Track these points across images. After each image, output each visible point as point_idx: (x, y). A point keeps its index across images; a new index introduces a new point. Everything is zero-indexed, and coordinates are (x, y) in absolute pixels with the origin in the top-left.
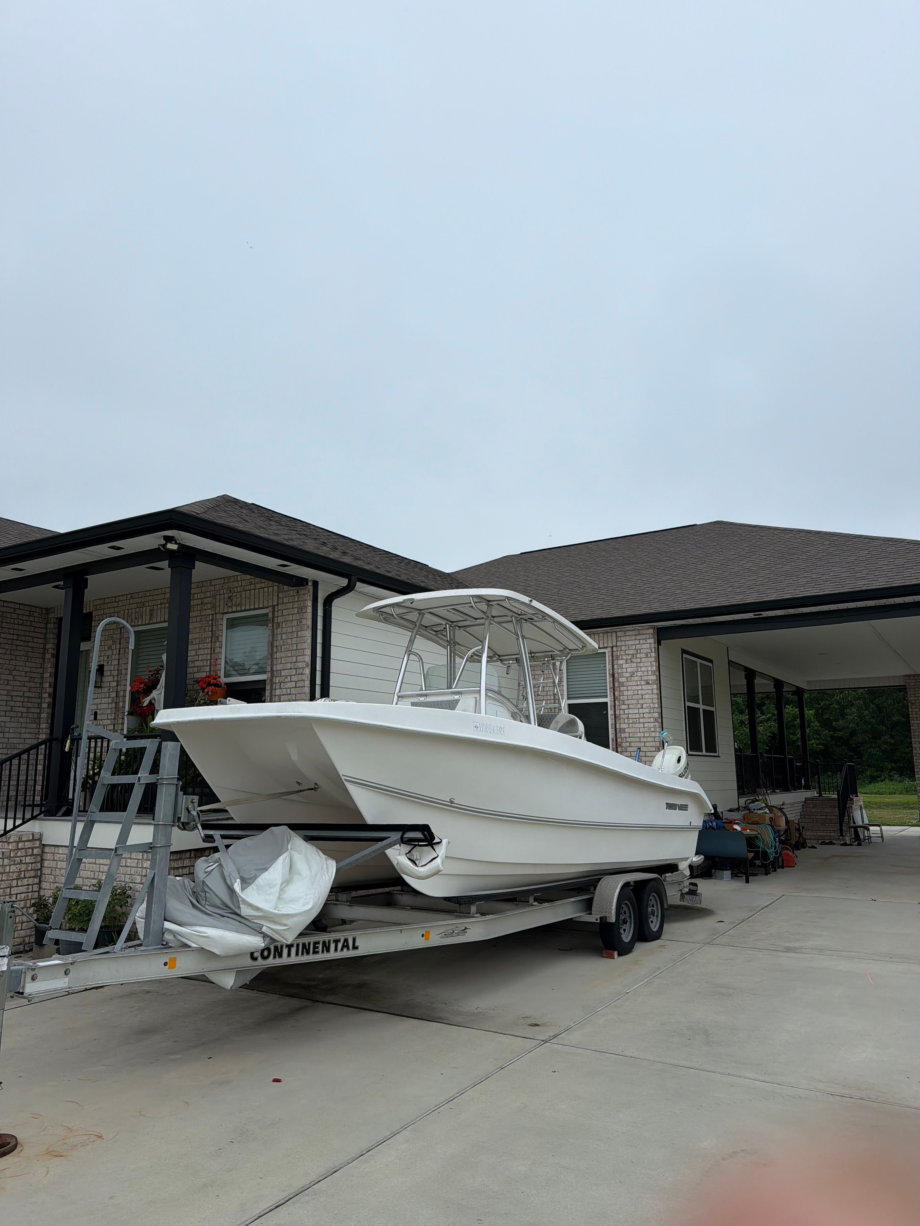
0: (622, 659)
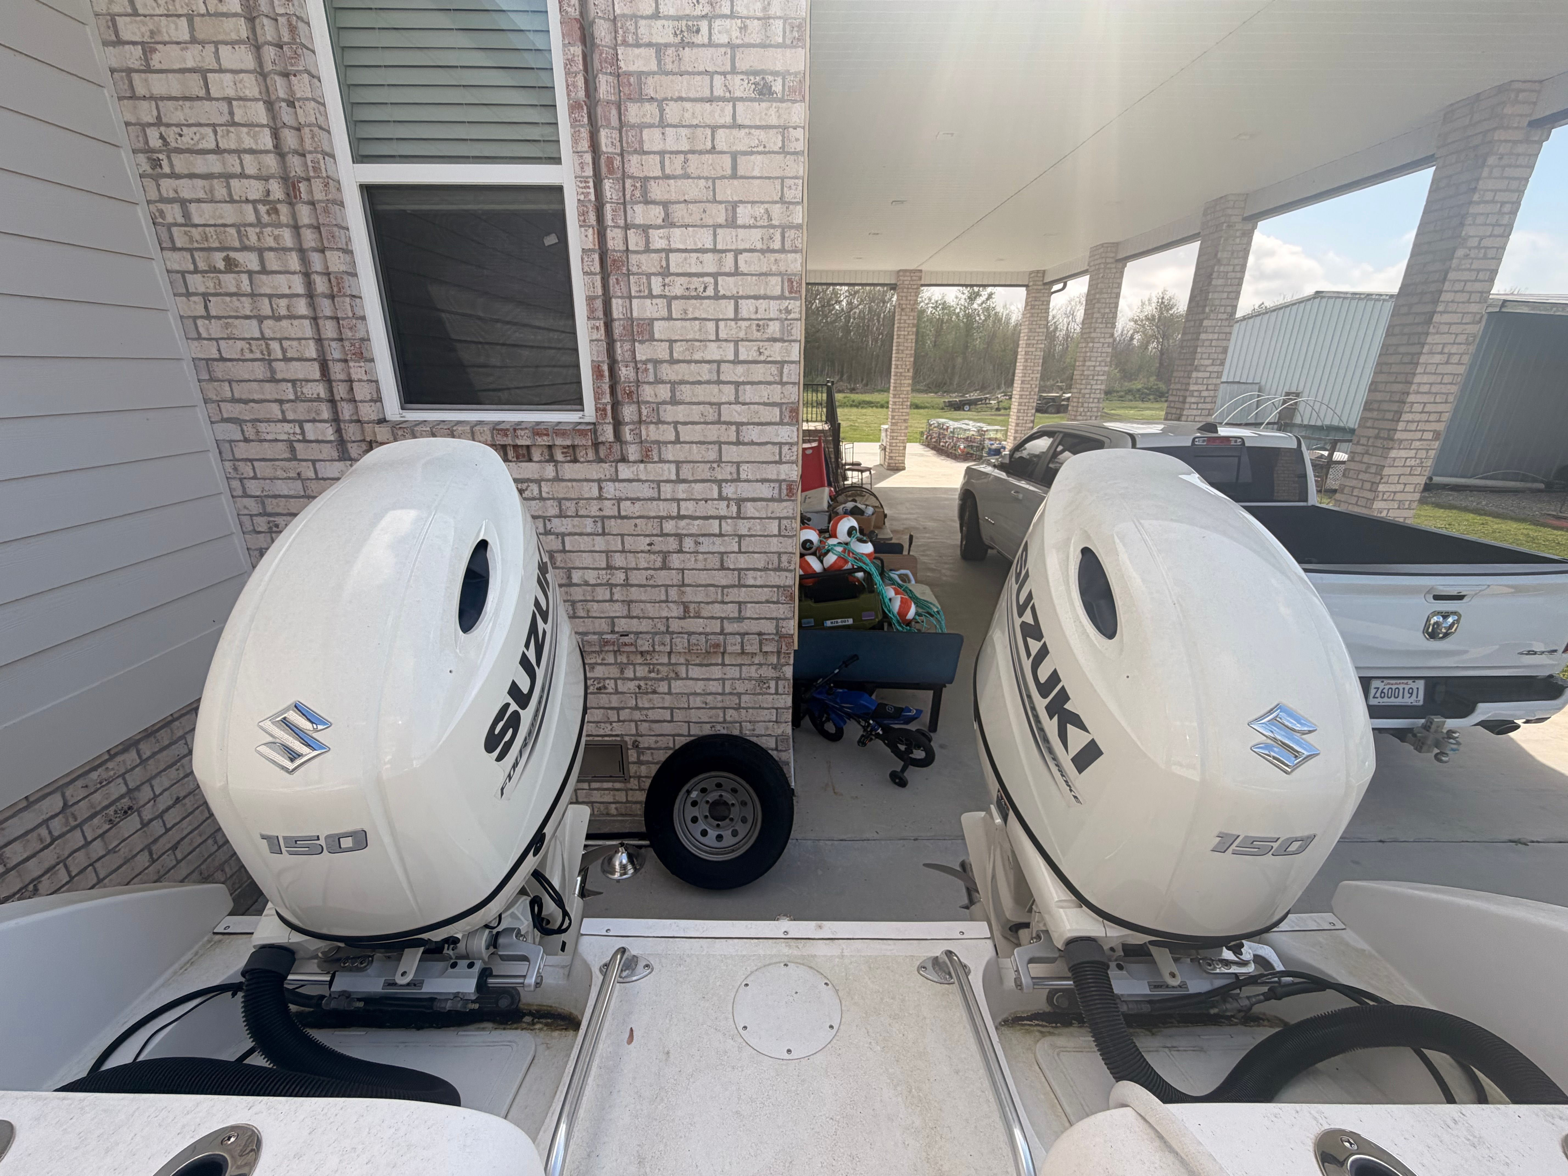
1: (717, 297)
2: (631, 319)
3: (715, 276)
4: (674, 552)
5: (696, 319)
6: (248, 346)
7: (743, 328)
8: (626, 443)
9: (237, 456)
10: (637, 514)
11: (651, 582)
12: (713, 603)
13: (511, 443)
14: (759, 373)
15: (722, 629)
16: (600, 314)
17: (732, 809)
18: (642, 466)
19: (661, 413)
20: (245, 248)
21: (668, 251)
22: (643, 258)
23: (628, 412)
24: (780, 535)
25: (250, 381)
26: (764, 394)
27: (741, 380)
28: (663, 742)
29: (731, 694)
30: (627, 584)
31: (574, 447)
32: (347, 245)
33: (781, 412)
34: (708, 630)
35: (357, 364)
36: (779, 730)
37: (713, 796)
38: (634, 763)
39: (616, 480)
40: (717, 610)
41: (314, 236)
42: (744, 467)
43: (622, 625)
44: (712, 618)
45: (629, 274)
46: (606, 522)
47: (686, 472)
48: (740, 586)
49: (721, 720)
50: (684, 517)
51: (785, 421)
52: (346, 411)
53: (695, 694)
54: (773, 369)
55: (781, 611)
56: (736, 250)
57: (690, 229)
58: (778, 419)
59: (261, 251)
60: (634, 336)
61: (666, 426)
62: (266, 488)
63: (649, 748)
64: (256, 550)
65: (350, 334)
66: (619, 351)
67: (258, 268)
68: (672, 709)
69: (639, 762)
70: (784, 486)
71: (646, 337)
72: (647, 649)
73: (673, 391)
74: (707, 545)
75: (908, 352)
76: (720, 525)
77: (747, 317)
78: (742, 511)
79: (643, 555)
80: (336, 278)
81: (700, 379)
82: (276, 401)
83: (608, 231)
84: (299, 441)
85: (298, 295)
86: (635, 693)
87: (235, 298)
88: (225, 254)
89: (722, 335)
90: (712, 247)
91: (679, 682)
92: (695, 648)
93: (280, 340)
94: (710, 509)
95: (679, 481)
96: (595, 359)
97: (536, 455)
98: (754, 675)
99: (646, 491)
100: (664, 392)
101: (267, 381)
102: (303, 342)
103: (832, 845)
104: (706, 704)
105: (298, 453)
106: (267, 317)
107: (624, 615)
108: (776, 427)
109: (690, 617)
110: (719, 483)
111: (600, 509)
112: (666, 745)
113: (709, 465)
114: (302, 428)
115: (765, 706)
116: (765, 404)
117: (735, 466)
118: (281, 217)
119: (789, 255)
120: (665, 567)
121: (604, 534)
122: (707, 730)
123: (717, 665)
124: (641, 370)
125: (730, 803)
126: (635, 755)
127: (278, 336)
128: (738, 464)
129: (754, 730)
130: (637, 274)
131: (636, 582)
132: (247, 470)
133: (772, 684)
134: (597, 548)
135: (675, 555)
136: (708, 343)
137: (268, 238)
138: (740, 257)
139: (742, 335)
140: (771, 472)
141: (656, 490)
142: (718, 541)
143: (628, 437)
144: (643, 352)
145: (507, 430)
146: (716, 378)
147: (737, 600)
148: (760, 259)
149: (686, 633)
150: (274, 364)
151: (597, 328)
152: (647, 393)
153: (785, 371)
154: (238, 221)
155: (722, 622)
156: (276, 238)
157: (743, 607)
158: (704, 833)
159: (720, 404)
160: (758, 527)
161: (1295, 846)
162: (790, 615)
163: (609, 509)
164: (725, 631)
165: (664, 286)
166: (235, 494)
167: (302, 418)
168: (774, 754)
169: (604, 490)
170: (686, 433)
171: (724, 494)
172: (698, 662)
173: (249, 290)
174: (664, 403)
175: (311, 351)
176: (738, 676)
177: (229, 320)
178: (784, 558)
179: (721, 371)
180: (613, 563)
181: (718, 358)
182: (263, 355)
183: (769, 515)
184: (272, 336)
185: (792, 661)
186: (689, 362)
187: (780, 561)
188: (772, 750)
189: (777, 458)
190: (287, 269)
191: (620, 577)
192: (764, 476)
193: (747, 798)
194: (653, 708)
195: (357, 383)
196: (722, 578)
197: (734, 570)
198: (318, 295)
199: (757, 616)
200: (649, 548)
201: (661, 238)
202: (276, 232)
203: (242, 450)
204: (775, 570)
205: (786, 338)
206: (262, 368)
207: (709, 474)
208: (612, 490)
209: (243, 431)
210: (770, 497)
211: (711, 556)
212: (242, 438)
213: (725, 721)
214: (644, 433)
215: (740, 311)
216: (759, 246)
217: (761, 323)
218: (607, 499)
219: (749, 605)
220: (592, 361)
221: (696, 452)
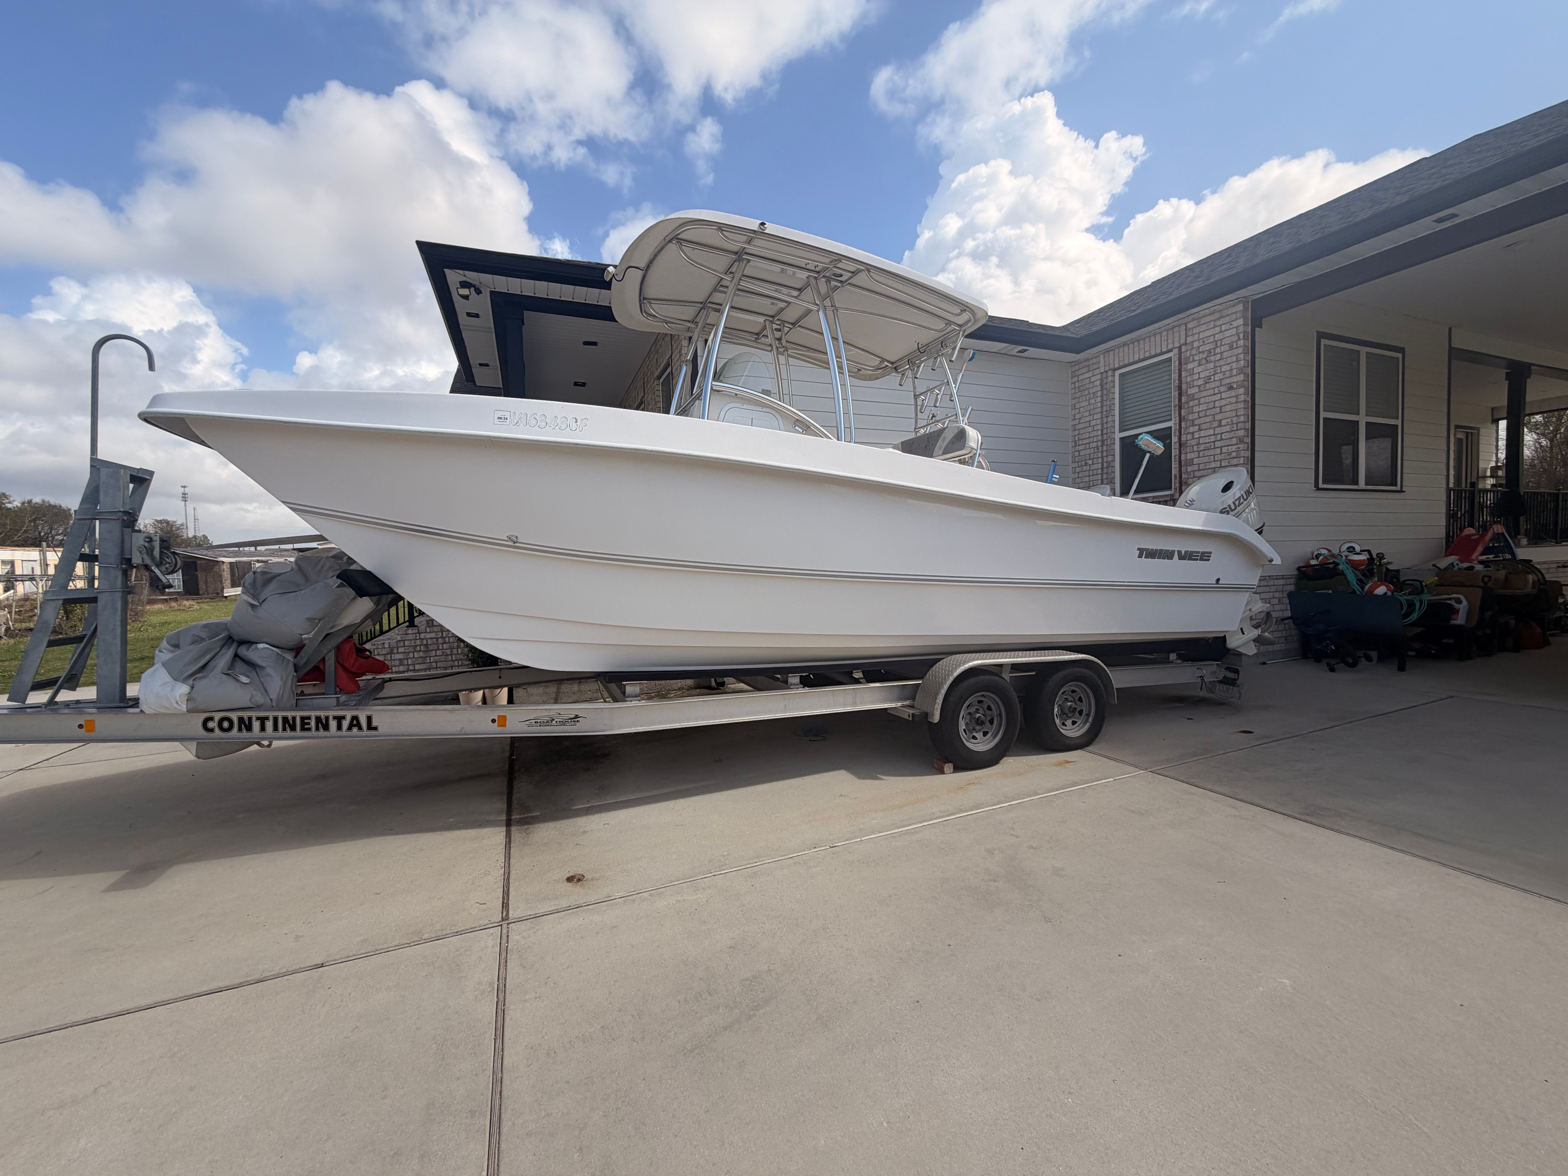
0: (1194, 361)
1: (1215, 448)
3: (1214, 442)
5: (1207, 456)
20: (1090, 459)
21: (1200, 438)
22: (1192, 441)
45: (1187, 447)
56: (1222, 433)
57: (1207, 430)
60: (1189, 465)
71: (1192, 464)
83: (1183, 436)
88: (1085, 462)
90: (1213, 434)
118: (1100, 450)
130: (1190, 446)
139: (1223, 458)
165: (1198, 448)
181: (1214, 467)
201: (1198, 434)
215: (1223, 451)
216: (1229, 430)
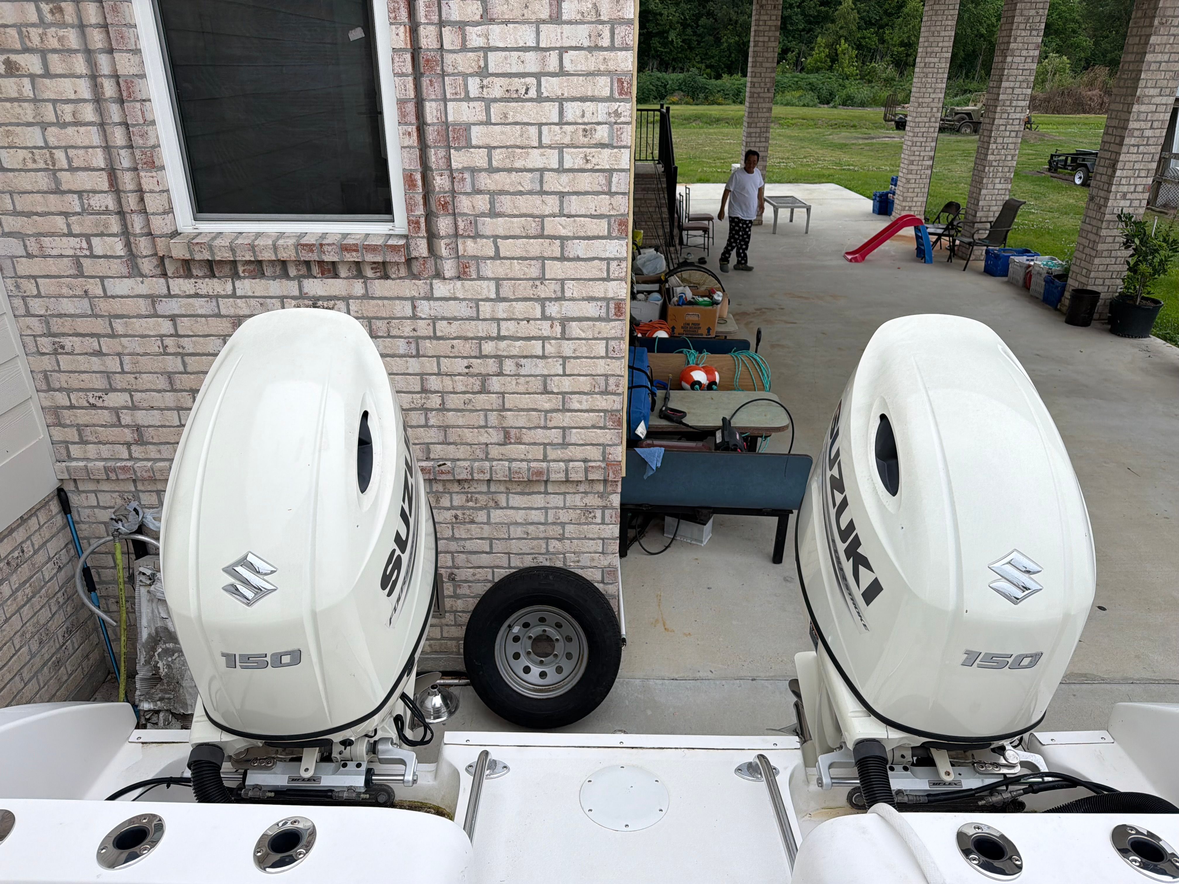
1: (540, 99)
2: (446, 123)
3: (537, 76)
4: (493, 375)
5: (516, 123)
6: (30, 155)
7: (569, 133)
8: (441, 258)
9: (19, 273)
10: (455, 335)
11: (469, 407)
12: (536, 428)
13: (317, 259)
14: (585, 182)
15: (545, 455)
16: (412, 118)
17: (556, 644)
18: (459, 283)
19: (480, 226)
20: (26, 50)
21: (487, 49)
22: (459, 58)
23: (444, 225)
24: (607, 357)
25: (32, 192)
26: (591, 204)
27: (566, 190)
28: (481, 574)
29: (554, 523)
30: (443, 409)
31: (384, 263)
32: (136, 45)
33: (609, 224)
34: (530, 457)
35: (151, 174)
36: (605, 561)
37: (535, 631)
38: (451, 597)
39: (430, 297)
40: (540, 435)
41: (101, 36)
42: (569, 284)
43: (438, 451)
44: (535, 444)
45: (443, 74)
46: (421, 343)
47: (506, 290)
48: (565, 410)
49: (543, 551)
50: (505, 338)
51: (614, 235)
52: (137, 224)
53: (516, 523)
54: (601, 178)
55: (608, 437)
56: (562, 47)
57: (511, 26)
58: (606, 233)
59: (43, 53)
60: (449, 143)
61: (485, 240)
62: (51, 307)
63: (466, 581)
64: (41, 372)
65: (141, 142)
66: (433, 159)
67: (40, 72)
68: (491, 540)
69: (456, 596)
70: (612, 305)
71: (463, 143)
72: (465, 477)
73: (492, 203)
74: (529, 367)
75: (768, 65)
76: (543, 347)
77: (573, 120)
78: (567, 332)
79: (461, 377)
80: (126, 82)
81: (522, 189)
82: (61, 213)
83: (422, 27)
84: (86, 256)
85: (85, 101)
86: (452, 523)
87: (16, 104)
88: (5, 57)
89: (545, 141)
90: (534, 45)
91: (499, 512)
92: (516, 476)
93: (66, 148)
94: (532, 329)
95: (499, 299)
96: (407, 168)
97: (343, 272)
98: (579, 504)
99: (463, 310)
100: (482, 203)
101: (52, 193)
102: (90, 150)
103: (662, 684)
104: (528, 534)
105: (85, 270)
106: (51, 124)
107: (441, 441)
108: (604, 241)
109: (511, 443)
110: (543, 301)
111: (414, 330)
112: (485, 578)
113: (531, 283)
114: (89, 243)
115: (591, 536)
116: (592, 216)
117: (559, 282)
118: (66, 17)
119: (619, 53)
120: (484, 390)
121: (418, 355)
122: (528, 562)
123: (540, 493)
124: (456, 180)
125: (554, 639)
126: (451, 589)
127: (64, 144)
128: (562, 281)
129: (578, 561)
130: (453, 74)
131: (453, 407)
132: (30, 287)
133: (599, 513)
134: (410, 371)
135: (495, 378)
136: (530, 150)
137: (51, 39)
138: (565, 55)
139: (567, 140)
140: (599, 289)
141: (474, 309)
142: (541, 363)
143: (444, 252)
144: (459, 160)
145: (313, 245)
146: (538, 188)
147: (561, 425)
148: (587, 58)
149: (506, 460)
150: (59, 174)
151: (409, 134)
152: (464, 204)
153: (615, 179)
154: (19, 21)
155: (545, 450)
156: (60, 39)
157: (567, 431)
158: (527, 670)
159: (543, 217)
160: (584, 348)
161: (1026, 662)
162: (617, 441)
163: (424, 328)
164: (548, 458)
165: (482, 87)
166: (17, 313)
167: (89, 232)
168: (600, 586)
169: (418, 309)
170: (507, 247)
171: (548, 313)
172: (519, 490)
173: (32, 95)
174: (483, 215)
175: (99, 159)
176: (562, 505)
177: (9, 128)
178: (612, 381)
179: (545, 180)
180: (428, 387)
181: (541, 166)
182: (48, 165)
183: (596, 335)
184: (56, 144)
185: (619, 490)
186: (510, 170)
187: (607, 384)
188: (598, 582)
189: (605, 275)
190: (72, 72)
191: (435, 401)
192: (591, 294)
193: (572, 634)
194: (471, 539)
195: (148, 194)
196: (545, 402)
197: (558, 394)
198: (106, 100)
199: (581, 442)
200: (467, 371)
201: (479, 36)
202: (61, 33)
203: (25, 267)
204: (602, 393)
205: (615, 144)
206: (46, 180)
207: (532, 292)
208: (426, 309)
209: (25, 246)
210: (597, 316)
211: (533, 378)
212: (25, 254)
213: (548, 552)
214: (460, 247)
215: (565, 114)
216: (586, 44)
217: (588, 127)
218: (421, 318)
219: (574, 431)
220: (404, 170)
221: (517, 269)
